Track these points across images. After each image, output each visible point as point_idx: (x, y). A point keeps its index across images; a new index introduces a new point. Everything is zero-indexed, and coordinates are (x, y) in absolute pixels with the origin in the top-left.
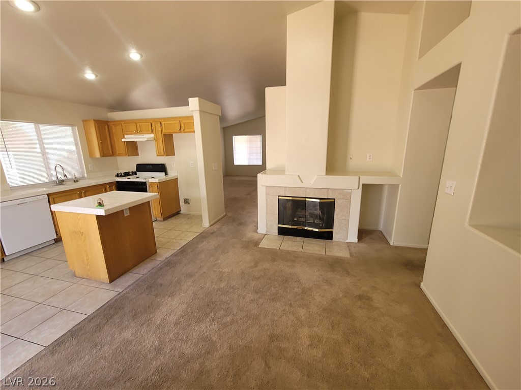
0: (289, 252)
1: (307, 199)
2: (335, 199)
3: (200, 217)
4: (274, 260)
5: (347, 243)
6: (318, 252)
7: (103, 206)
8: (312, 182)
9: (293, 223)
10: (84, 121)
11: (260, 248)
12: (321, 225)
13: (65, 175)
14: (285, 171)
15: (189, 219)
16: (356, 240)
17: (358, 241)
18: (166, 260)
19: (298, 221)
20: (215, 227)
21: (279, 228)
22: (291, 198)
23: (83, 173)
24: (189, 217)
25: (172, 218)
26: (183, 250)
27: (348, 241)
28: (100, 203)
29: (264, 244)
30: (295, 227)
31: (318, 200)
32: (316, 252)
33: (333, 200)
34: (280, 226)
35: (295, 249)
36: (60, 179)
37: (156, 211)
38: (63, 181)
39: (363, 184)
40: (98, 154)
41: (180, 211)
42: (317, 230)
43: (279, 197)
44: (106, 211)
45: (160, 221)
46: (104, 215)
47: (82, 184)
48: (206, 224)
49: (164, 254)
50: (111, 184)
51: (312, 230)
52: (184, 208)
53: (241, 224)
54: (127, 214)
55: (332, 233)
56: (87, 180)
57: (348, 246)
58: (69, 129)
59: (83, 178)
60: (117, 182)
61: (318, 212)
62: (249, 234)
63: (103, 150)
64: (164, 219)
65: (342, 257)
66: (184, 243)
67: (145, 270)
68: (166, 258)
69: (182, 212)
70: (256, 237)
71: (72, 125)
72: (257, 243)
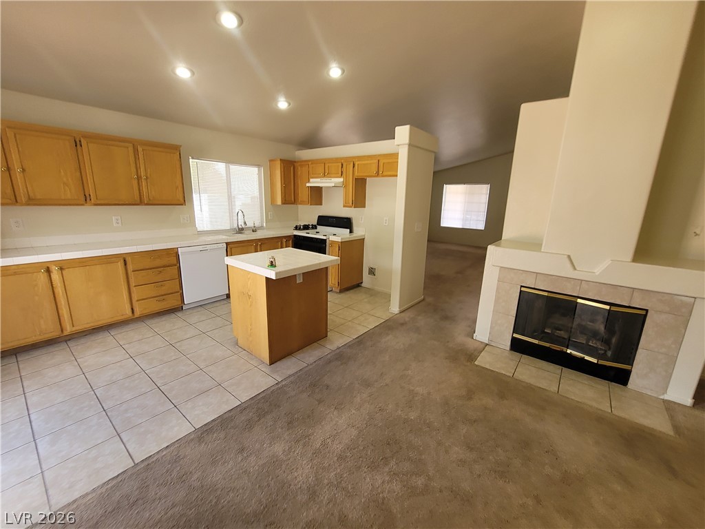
0: (530, 388)
1: (579, 301)
2: (647, 311)
3: (387, 297)
4: (502, 396)
5: (664, 400)
7: (275, 266)
8: (598, 270)
9: (543, 336)
10: (271, 161)
11: (477, 366)
12: (603, 353)
13: (245, 223)
14: (542, 244)
15: (371, 296)
16: (689, 401)
17: (696, 405)
18: (338, 351)
19: (553, 334)
20: (407, 316)
21: (514, 340)
22: (546, 294)
23: (262, 222)
24: (372, 293)
25: (351, 291)
26: (360, 341)
27: (666, 398)
28: (272, 262)
29: (483, 360)
30: (547, 345)
31: (607, 307)
33: (644, 312)
34: (515, 335)
35: (543, 384)
36: (240, 227)
37: (333, 280)
38: (242, 229)
40: (279, 202)
41: (362, 283)
42: (595, 361)
43: (523, 289)
44: (276, 274)
45: (337, 293)
46: (274, 278)
47: (260, 235)
48: (395, 308)
49: (336, 341)
50: (288, 237)
51: (583, 358)
52: (367, 280)
53: (446, 318)
54: (300, 280)
55: (628, 372)
56: (265, 230)
57: (667, 409)
58: (255, 170)
59: (261, 228)
60: (295, 236)
62: (460, 338)
63: (285, 196)
64: (341, 291)
65: (653, 429)
66: (363, 330)
67: (311, 358)
68: (338, 348)
69: (363, 285)
70: (470, 344)
71: (258, 166)
72: (471, 357)
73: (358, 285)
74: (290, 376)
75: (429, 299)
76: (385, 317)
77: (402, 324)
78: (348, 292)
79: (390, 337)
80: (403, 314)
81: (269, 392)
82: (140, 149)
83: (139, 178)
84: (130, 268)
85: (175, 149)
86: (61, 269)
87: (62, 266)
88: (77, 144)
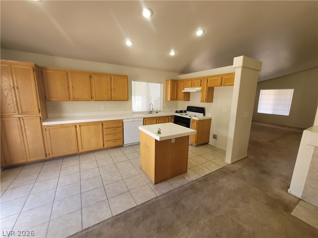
3: (224, 153)
10: (166, 80)
13: (153, 109)
18: (192, 183)
20: (236, 166)
23: (161, 108)
24: (214, 149)
25: (203, 146)
28: (159, 131)
36: (151, 110)
37: (192, 140)
38: (152, 112)
40: (169, 99)
41: (209, 142)
44: (160, 138)
47: (159, 115)
48: (228, 160)
49: (192, 176)
54: (173, 141)
56: (162, 113)
58: (159, 85)
59: (160, 111)
60: (175, 115)
63: (172, 97)
66: (208, 172)
67: (177, 185)
68: (193, 181)
71: (161, 83)
73: (207, 143)
74: (164, 194)
75: (251, 157)
76: (222, 165)
77: (233, 172)
78: (200, 147)
79: (225, 180)
80: (233, 165)
81: (151, 202)
82: (112, 78)
83: (111, 90)
84: (104, 127)
85: (126, 77)
86: (80, 126)
87: (81, 125)
88: (91, 77)
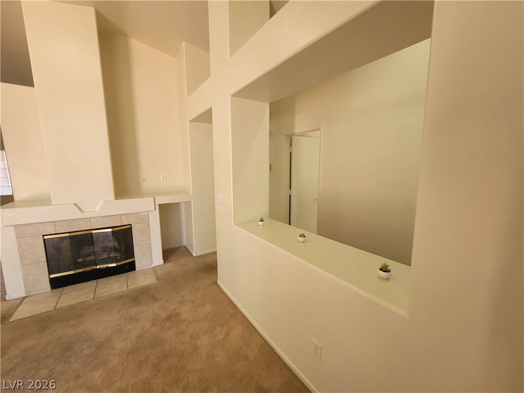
0: (72, 307)
1: (93, 232)
2: (131, 225)
5: (153, 268)
6: (118, 291)
8: (98, 209)
9: (76, 266)
11: (12, 322)
12: (119, 258)
14: (50, 200)
16: (162, 262)
17: (164, 262)
19: (84, 261)
21: (52, 280)
22: (67, 235)
27: (154, 265)
29: (21, 313)
30: (81, 270)
31: (110, 230)
32: (115, 292)
34: (52, 276)
39: (159, 205)
42: (114, 265)
43: (45, 237)
51: (108, 267)
55: (134, 262)
57: (154, 271)
61: (113, 243)
65: (147, 285)
